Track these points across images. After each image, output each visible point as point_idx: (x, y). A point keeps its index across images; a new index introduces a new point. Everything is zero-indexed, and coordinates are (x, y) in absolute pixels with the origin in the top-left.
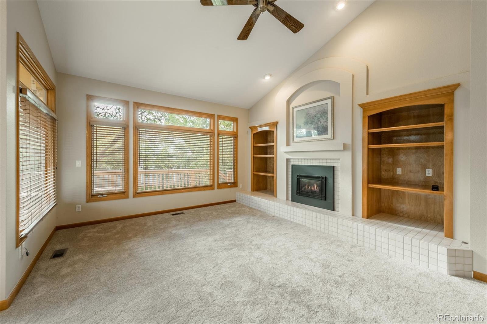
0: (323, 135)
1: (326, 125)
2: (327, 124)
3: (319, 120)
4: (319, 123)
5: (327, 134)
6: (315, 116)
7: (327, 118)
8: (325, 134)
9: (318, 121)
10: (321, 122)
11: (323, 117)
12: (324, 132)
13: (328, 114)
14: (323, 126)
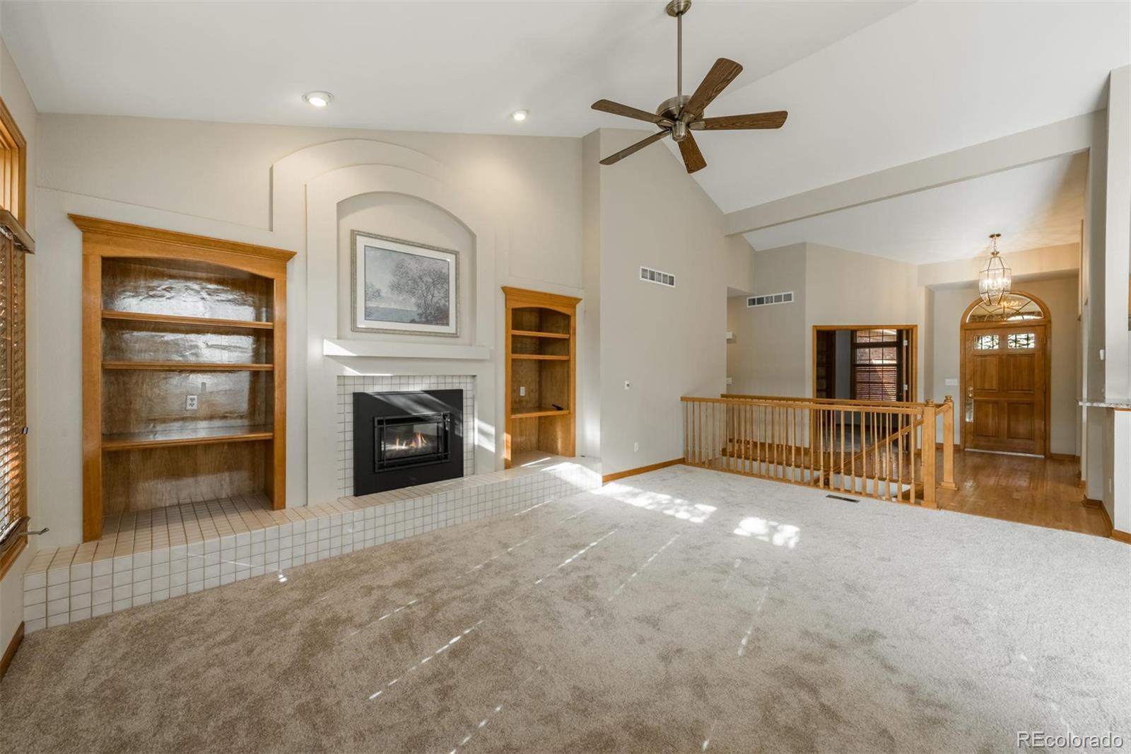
0: (437, 324)
1: (444, 305)
2: (447, 304)
3: (428, 289)
4: (430, 296)
5: (447, 324)
6: (420, 278)
7: (448, 290)
8: (442, 324)
9: (427, 292)
10: (433, 296)
11: (439, 286)
12: (441, 319)
13: (449, 283)
14: (438, 305)
